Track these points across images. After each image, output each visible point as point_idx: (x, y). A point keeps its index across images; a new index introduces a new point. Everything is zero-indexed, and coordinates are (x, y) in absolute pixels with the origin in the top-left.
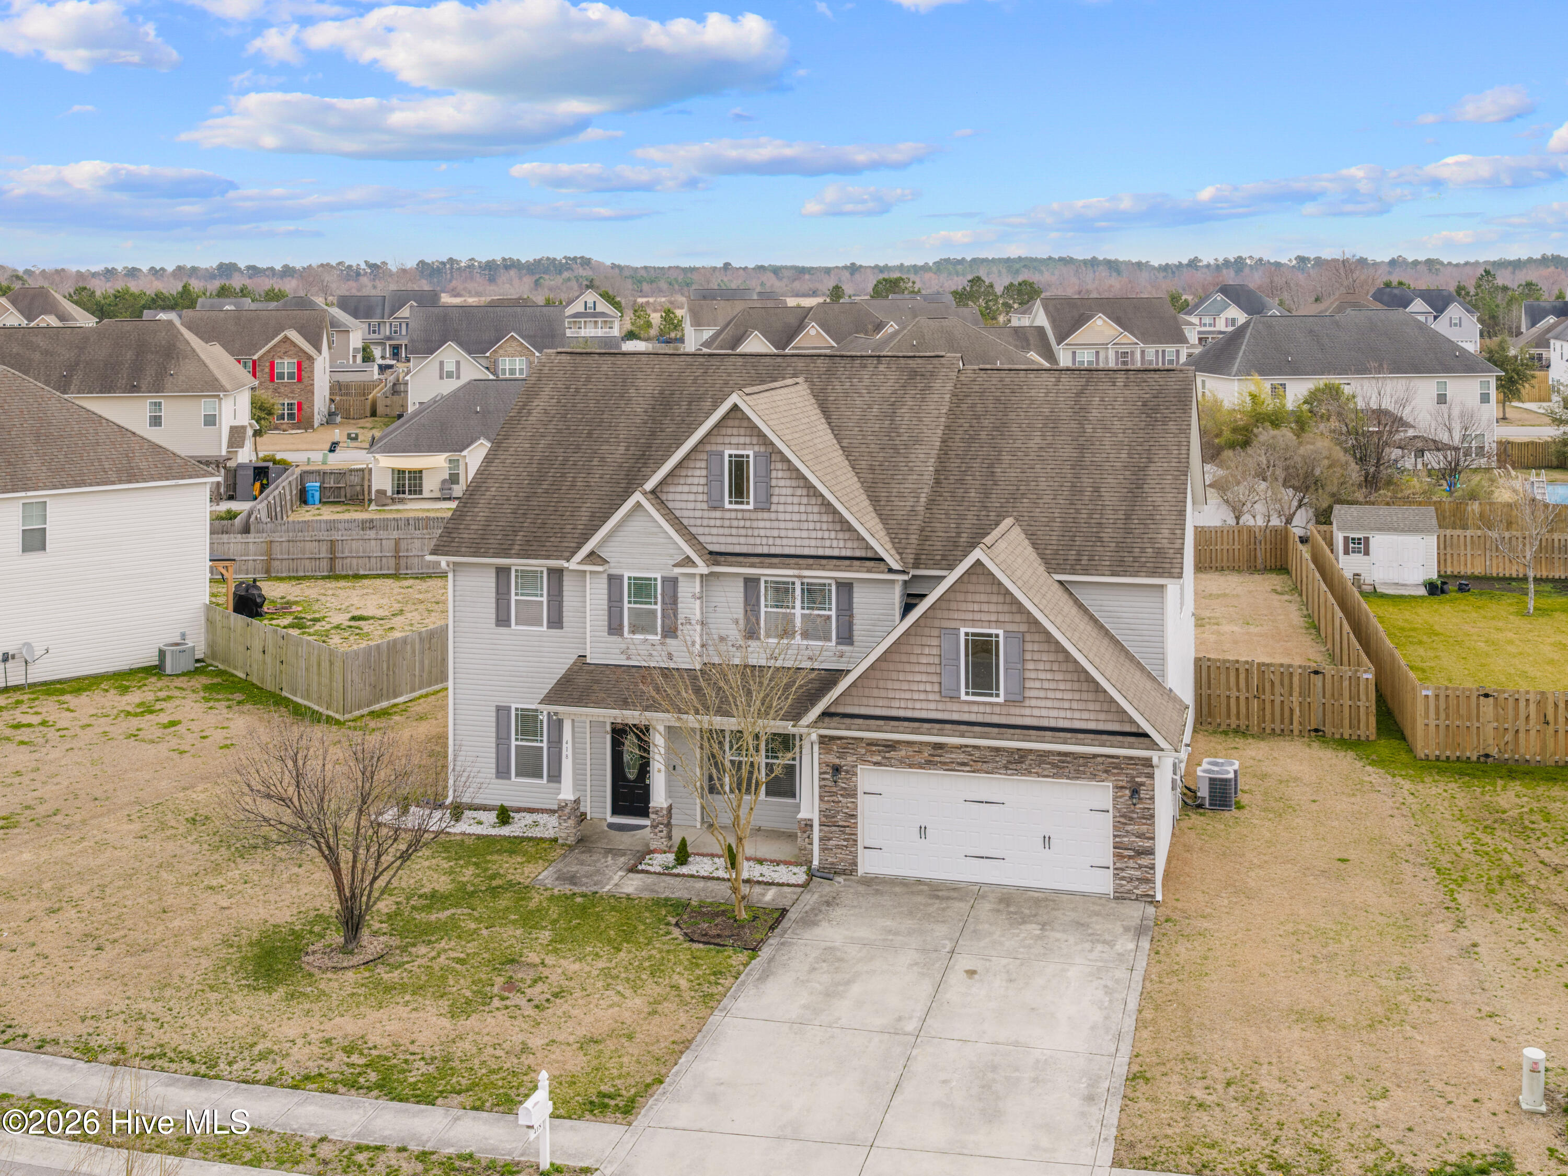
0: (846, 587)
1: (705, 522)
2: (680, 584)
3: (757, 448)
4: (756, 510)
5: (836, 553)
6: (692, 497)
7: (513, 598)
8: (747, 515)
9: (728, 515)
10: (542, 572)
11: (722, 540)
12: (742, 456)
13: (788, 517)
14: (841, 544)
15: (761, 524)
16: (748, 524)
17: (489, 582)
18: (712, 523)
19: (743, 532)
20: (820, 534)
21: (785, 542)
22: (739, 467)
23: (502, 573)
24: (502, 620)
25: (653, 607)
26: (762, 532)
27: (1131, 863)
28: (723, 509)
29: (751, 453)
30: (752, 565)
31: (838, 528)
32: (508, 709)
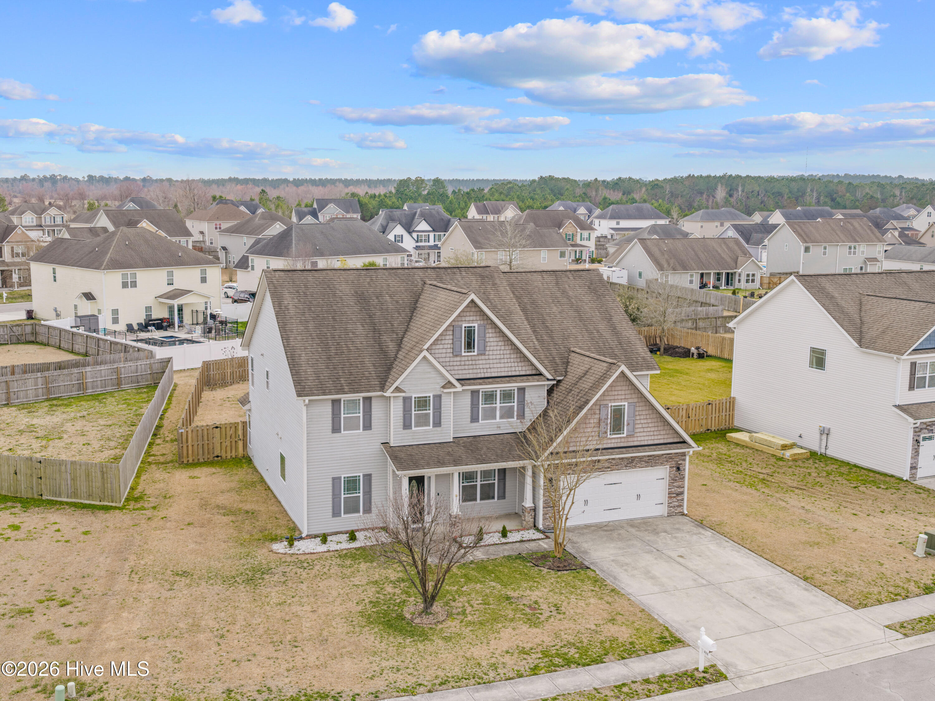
0: (522, 390)
1: (451, 364)
2: (443, 398)
3: (479, 322)
4: (478, 355)
5: (517, 373)
6: (444, 351)
7: (342, 416)
8: (473, 358)
9: (463, 359)
10: (359, 400)
11: (460, 372)
12: (471, 327)
13: (494, 357)
14: (520, 368)
15: (481, 362)
16: (474, 363)
17: (328, 409)
18: (455, 363)
19: (471, 367)
20: (510, 365)
21: (492, 370)
22: (470, 333)
23: (336, 403)
24: (336, 429)
25: (428, 412)
26: (481, 366)
27: (675, 500)
28: (461, 356)
29: (476, 325)
30: (474, 384)
31: (519, 360)
32: (340, 478)
